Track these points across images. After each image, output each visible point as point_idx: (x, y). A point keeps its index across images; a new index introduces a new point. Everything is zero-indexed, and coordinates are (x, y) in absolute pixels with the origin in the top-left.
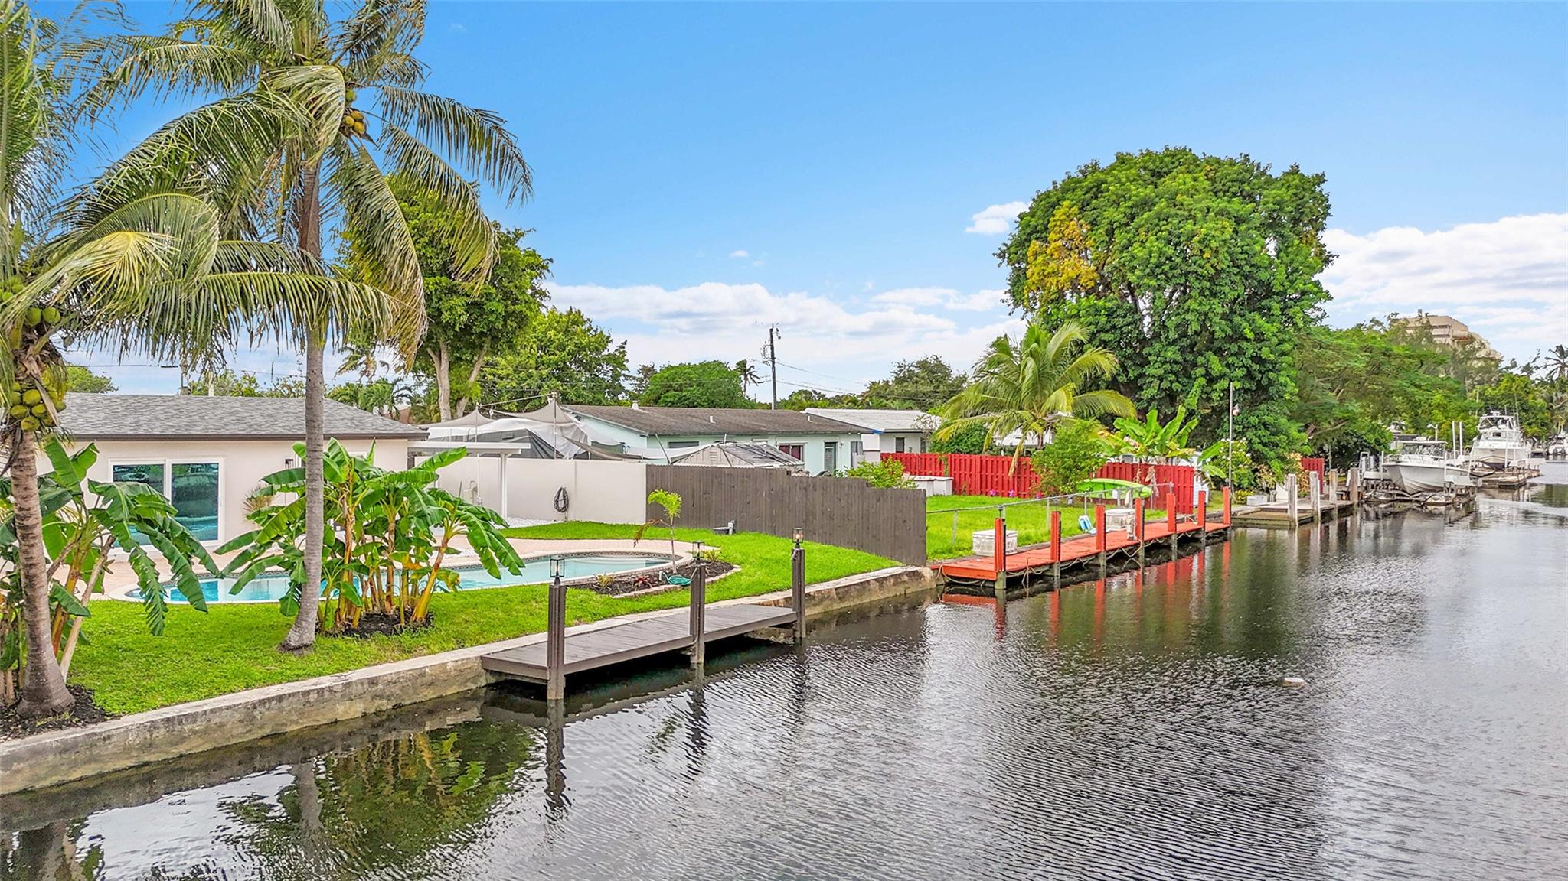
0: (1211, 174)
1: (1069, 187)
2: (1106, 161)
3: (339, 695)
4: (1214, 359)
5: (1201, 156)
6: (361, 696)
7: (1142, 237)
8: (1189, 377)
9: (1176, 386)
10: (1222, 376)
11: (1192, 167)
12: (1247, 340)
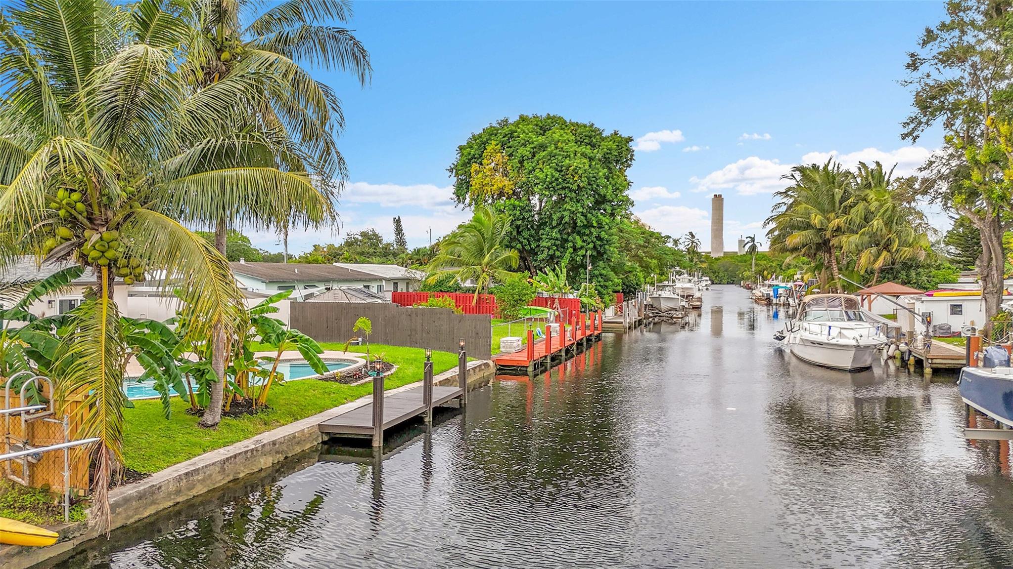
0: (573, 132)
1: (491, 132)
2: (513, 118)
3: (260, 452)
4: (578, 237)
5: (568, 121)
6: (270, 452)
7: (541, 166)
8: (564, 248)
9: (558, 253)
10: (582, 247)
11: (563, 126)
12: (594, 227)
